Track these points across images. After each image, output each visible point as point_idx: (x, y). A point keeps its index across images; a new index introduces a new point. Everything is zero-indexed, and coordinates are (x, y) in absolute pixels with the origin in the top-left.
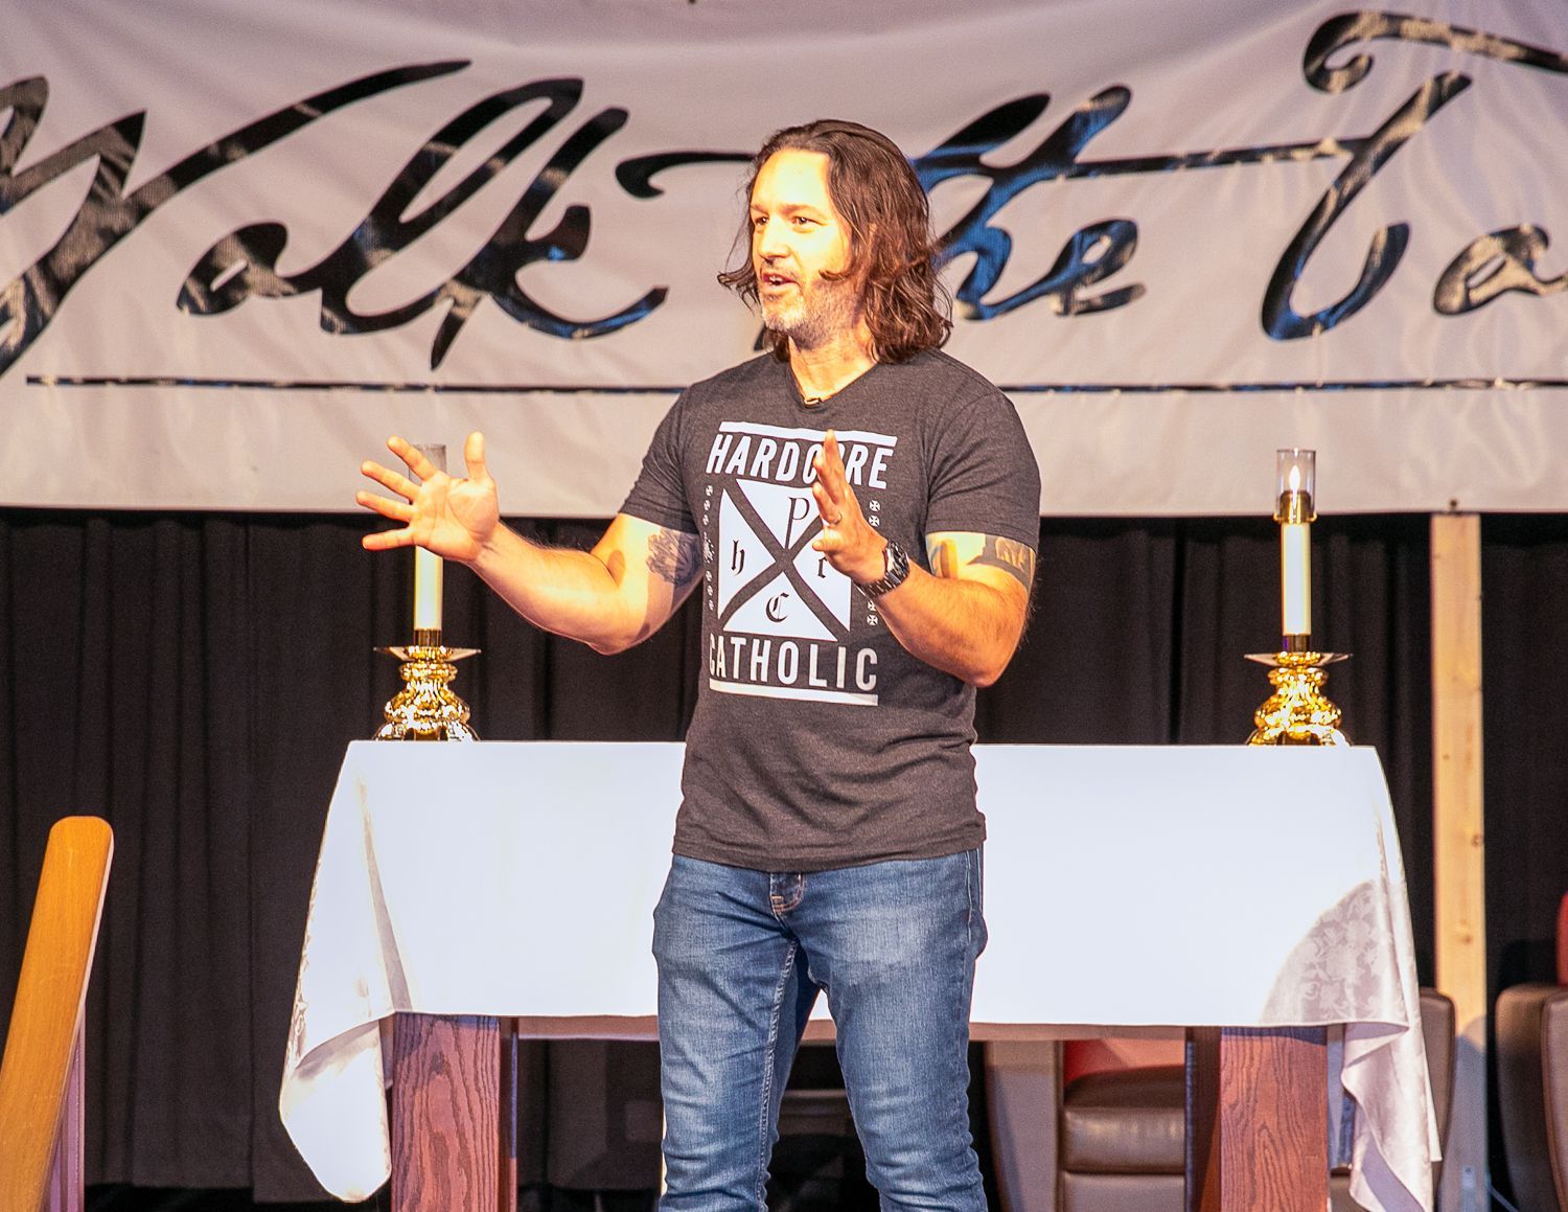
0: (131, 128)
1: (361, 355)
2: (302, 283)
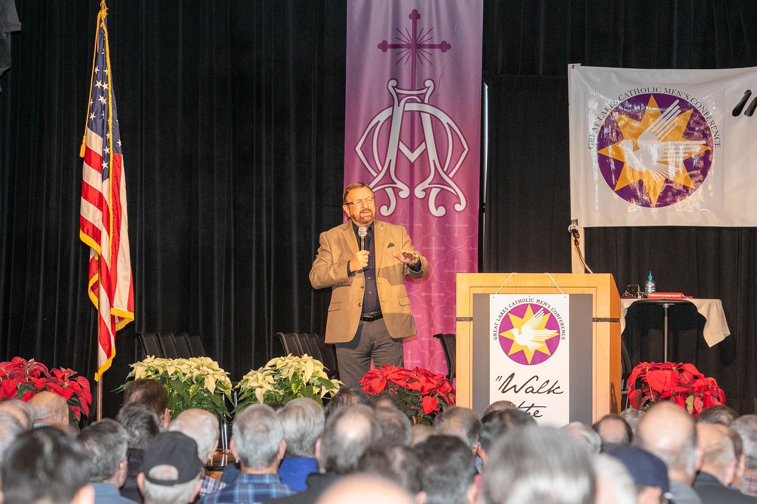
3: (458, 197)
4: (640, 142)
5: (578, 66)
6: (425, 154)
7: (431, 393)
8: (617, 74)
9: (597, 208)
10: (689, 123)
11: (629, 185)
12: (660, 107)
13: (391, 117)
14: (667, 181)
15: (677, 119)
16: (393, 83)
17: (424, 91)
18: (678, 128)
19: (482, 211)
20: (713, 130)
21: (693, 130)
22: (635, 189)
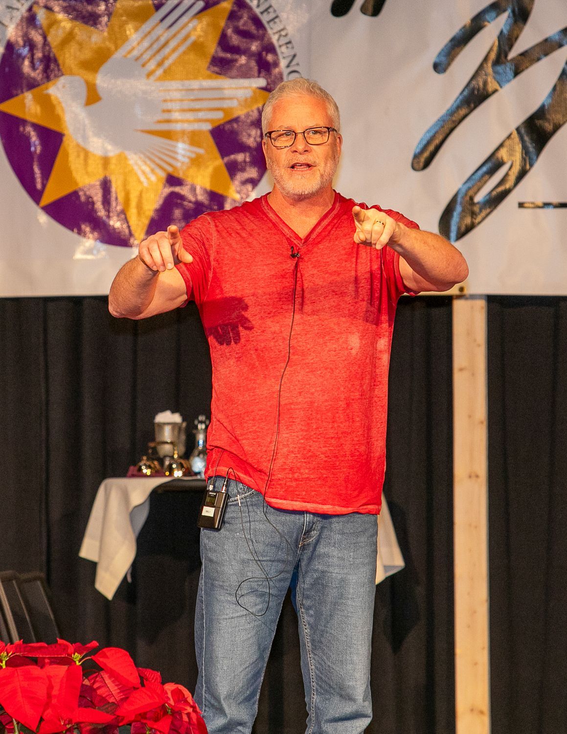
4: (102, 81)
10: (224, 36)
11: (75, 194)
14: (173, 180)
15: (192, 24)
18: (197, 47)
20: (283, 52)
21: (236, 50)
22: (90, 202)
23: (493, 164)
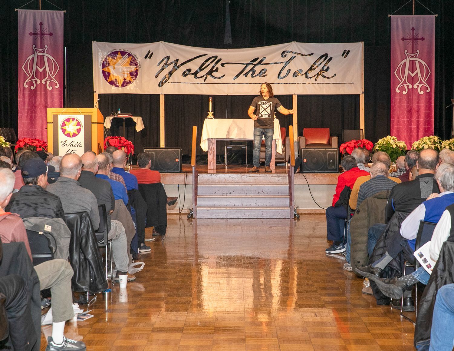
0: (177, 60)
1: (198, 80)
2: (193, 74)
3: (56, 83)
4: (115, 66)
5: (95, 41)
6: (45, 70)
7: (40, 147)
8: (108, 45)
9: (102, 88)
10: (131, 61)
11: (112, 80)
12: (122, 55)
13: (34, 57)
14: (124, 79)
15: (127, 59)
16: (34, 46)
17: (44, 49)
18: (128, 62)
19: (64, 88)
20: (139, 63)
21: (132, 63)
22: (114, 82)
23: (165, 77)
